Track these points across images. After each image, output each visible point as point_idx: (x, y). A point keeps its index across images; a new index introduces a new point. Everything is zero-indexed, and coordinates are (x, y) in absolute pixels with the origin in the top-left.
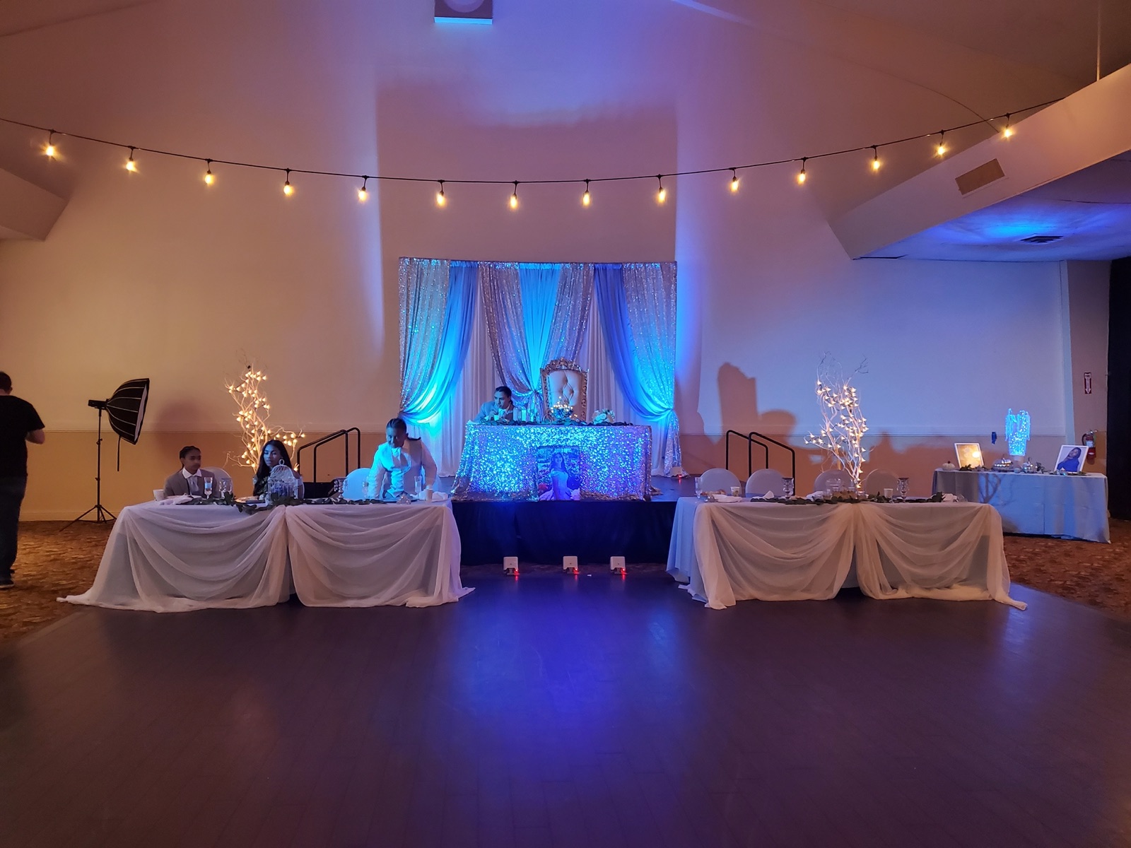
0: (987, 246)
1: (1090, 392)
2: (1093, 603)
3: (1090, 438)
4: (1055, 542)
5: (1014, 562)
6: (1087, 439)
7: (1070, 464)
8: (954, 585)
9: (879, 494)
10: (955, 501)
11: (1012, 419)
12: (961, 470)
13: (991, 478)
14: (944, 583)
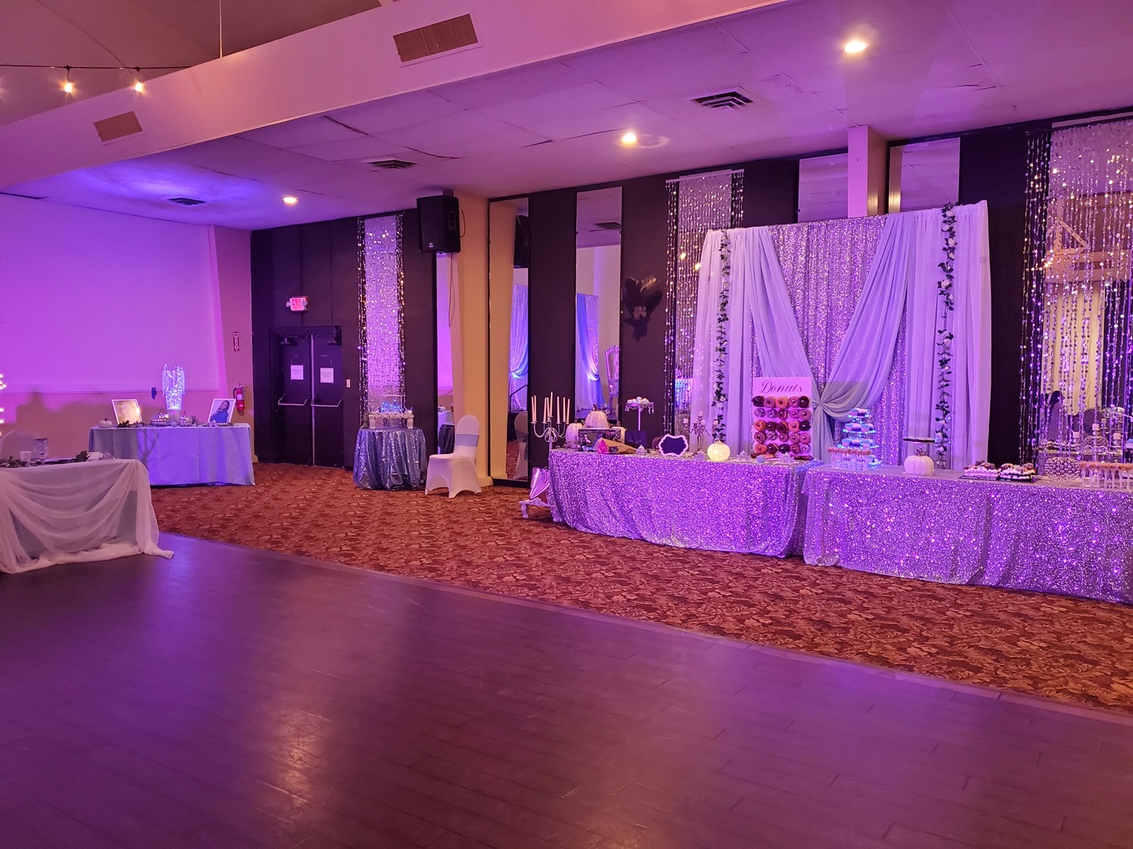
0: (136, 200)
1: (238, 350)
2: (232, 541)
3: (240, 391)
4: (209, 489)
5: (169, 513)
6: (238, 393)
7: (221, 416)
8: (104, 545)
9: (11, 457)
10: (101, 459)
11: (168, 374)
12: (119, 426)
13: (148, 434)
14: (92, 543)
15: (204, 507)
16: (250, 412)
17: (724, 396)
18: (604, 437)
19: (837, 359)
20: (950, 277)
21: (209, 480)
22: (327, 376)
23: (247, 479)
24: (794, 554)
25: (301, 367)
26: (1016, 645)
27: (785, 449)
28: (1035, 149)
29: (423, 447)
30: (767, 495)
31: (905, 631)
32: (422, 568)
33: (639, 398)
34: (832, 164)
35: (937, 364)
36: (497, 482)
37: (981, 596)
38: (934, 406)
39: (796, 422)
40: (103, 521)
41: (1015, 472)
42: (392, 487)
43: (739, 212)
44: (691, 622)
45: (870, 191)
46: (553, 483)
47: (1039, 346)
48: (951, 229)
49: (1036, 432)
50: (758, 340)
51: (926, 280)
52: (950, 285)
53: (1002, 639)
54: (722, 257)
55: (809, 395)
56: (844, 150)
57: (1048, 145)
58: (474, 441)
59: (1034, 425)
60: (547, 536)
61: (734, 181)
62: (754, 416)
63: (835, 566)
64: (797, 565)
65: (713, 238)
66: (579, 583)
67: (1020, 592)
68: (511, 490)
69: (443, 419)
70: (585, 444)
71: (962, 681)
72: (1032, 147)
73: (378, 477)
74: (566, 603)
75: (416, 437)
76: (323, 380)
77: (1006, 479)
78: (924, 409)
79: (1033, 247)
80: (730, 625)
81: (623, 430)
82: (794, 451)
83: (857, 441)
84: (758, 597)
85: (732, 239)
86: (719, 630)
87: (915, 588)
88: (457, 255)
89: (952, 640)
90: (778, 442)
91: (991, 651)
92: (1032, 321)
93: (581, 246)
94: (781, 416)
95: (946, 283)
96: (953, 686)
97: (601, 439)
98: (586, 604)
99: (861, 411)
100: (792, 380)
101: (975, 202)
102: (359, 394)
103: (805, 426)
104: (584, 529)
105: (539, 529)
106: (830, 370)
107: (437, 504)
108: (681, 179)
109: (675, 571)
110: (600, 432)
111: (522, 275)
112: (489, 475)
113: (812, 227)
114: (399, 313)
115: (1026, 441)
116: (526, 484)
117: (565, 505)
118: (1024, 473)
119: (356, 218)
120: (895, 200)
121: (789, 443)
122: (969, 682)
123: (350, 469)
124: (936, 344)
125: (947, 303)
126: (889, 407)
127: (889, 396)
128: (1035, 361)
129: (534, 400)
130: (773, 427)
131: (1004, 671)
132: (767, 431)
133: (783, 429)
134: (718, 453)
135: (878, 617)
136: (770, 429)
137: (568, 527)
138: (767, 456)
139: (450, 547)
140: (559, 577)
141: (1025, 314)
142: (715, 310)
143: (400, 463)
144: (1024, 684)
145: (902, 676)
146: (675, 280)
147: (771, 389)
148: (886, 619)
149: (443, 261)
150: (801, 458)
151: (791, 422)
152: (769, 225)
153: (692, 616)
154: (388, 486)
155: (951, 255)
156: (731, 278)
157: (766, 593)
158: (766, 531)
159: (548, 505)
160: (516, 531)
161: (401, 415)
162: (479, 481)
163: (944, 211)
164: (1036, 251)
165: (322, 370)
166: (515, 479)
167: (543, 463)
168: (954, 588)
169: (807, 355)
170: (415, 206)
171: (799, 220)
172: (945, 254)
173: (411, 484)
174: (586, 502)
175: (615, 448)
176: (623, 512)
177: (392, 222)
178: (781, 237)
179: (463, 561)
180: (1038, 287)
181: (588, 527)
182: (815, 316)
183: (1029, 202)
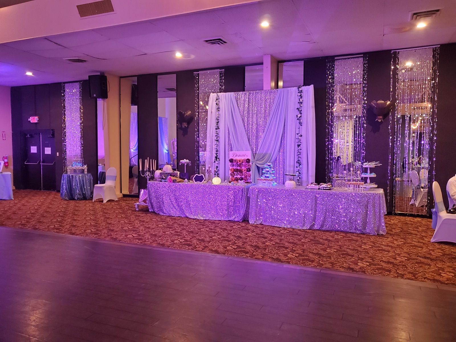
1: (5, 140)
3: (6, 158)
16: (11, 167)
17: (219, 158)
18: (171, 175)
19: (260, 144)
20: (301, 113)
22: (48, 151)
23: (10, 197)
24: (245, 220)
25: (36, 147)
26: (326, 251)
27: (242, 179)
29: (92, 181)
30: (235, 197)
31: (287, 248)
32: (92, 233)
33: (185, 160)
34: (258, 69)
35: (296, 146)
36: (125, 196)
37: (314, 233)
38: (295, 162)
41: (325, 186)
42: (78, 199)
43: (222, 86)
44: (206, 249)
45: (271, 80)
46: (149, 195)
47: (332, 139)
48: (301, 95)
49: (331, 171)
50: (231, 137)
51: (292, 114)
52: (301, 116)
53: (321, 249)
54: (217, 104)
55: (250, 158)
56: (262, 64)
57: (333, 65)
58: (115, 178)
59: (331, 169)
60: (146, 217)
61: (220, 74)
62: (230, 166)
63: (261, 224)
64: (247, 224)
65: (213, 96)
66: (160, 237)
67: (327, 231)
68: (131, 199)
69: (100, 169)
70: (163, 179)
71: (308, 266)
72: (328, 66)
73: (72, 195)
74: (154, 245)
75: (88, 177)
76: (46, 153)
77: (321, 189)
78: (292, 163)
79: (329, 103)
80: (221, 250)
81: (179, 173)
82: (245, 180)
83: (268, 175)
84: (232, 237)
85: (220, 97)
86: (217, 252)
87: (290, 231)
88: (106, 100)
89: (304, 251)
90: (239, 176)
91: (317, 254)
92: (330, 130)
93: (159, 98)
94: (240, 166)
95: (299, 115)
96: (304, 268)
97: (170, 176)
98: (163, 245)
99: (269, 164)
100: (244, 153)
101: (309, 85)
102: (63, 159)
103: (249, 170)
104: (162, 214)
105: (143, 215)
106: (258, 148)
107: (98, 206)
108: (200, 72)
109: (200, 229)
110: (169, 173)
112: (121, 192)
113: (250, 93)
114: (81, 124)
115: (328, 175)
116: (137, 196)
117: (155, 205)
118: (328, 187)
119: (61, 83)
120: (281, 84)
121: (243, 177)
122: (310, 266)
123: (59, 191)
124: (296, 139)
125: (300, 123)
126: (279, 163)
127: (279, 158)
128: (331, 145)
129: (141, 161)
130: (237, 170)
131: (322, 261)
132: (235, 172)
133: (241, 171)
134: (216, 181)
135: (277, 243)
136: (236, 171)
137: (156, 213)
138: (235, 182)
139: (104, 224)
140: (152, 234)
141: (327, 127)
142: (214, 125)
143: (81, 188)
144: (329, 266)
145: (286, 265)
146: (198, 112)
147: (236, 156)
148: (280, 244)
149: (100, 103)
150: (247, 182)
151: (244, 169)
152: (234, 92)
153: (206, 247)
154: (76, 198)
155: (301, 105)
156: (220, 112)
157: (235, 236)
158: (235, 211)
159: (147, 205)
160: (133, 216)
161: (81, 168)
162: (117, 195)
163: (298, 88)
164: (330, 104)
165: (46, 148)
166: (132, 194)
167: (145, 187)
168: (304, 231)
169: (249, 143)
170: (88, 78)
171: (245, 90)
172: (299, 105)
173: (86, 197)
174: (163, 203)
175: (175, 180)
176: (179, 206)
177: (77, 85)
178: (239, 97)
179: (110, 230)
180: (331, 118)
181: (164, 213)
182: (252, 128)
183: (328, 86)
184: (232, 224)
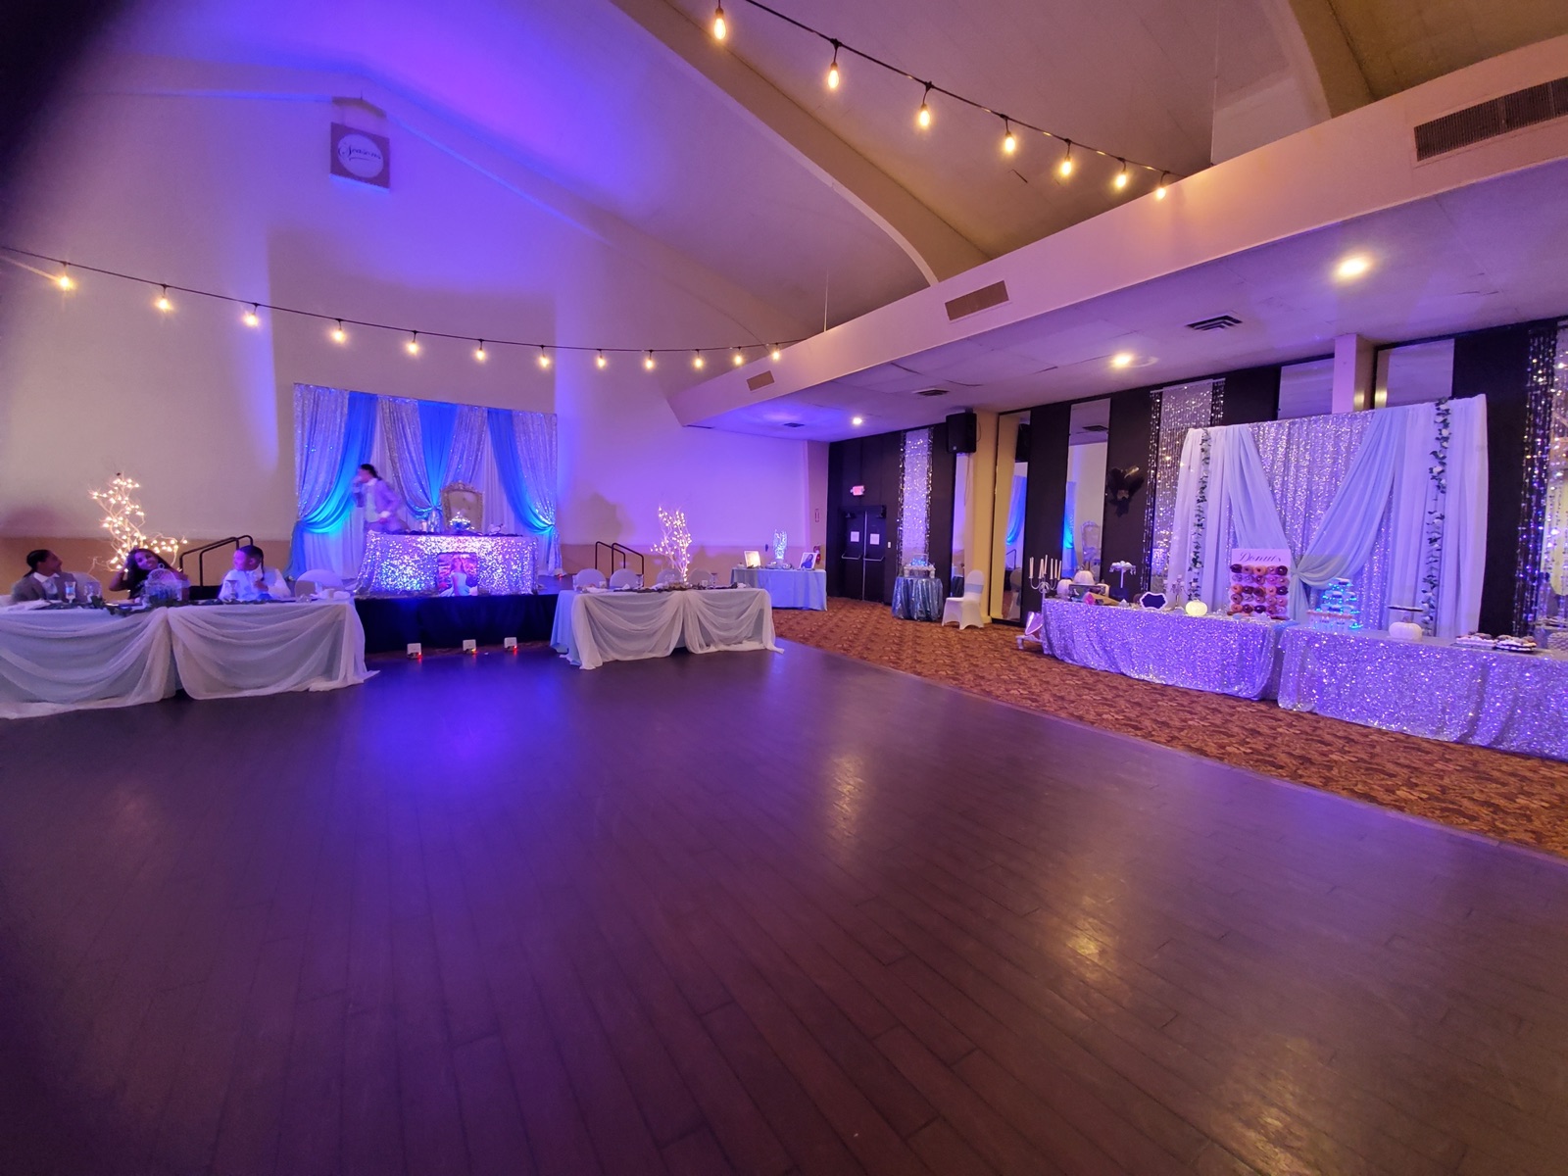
1: (819, 522)
2: (818, 646)
3: (819, 548)
4: (800, 611)
5: (777, 625)
6: (817, 549)
7: (808, 564)
8: (744, 641)
9: (698, 584)
10: (745, 587)
11: (777, 536)
12: (748, 568)
13: (765, 573)
14: (738, 640)
15: (798, 623)
16: (823, 562)
17: (1200, 563)
18: (1091, 591)
19: (1314, 536)
20: (1443, 464)
21: (799, 606)
22: (875, 539)
23: (822, 606)
24: (1268, 697)
25: (858, 533)
26: (1515, 802)
27: (1261, 609)
28: (1539, 346)
29: (941, 592)
30: (1243, 645)
31: (1391, 776)
32: (948, 677)
33: (1123, 562)
34: (1316, 368)
35: (1425, 542)
36: (995, 621)
37: (1471, 754)
38: (1420, 580)
39: (1273, 588)
40: (744, 627)
41: (1515, 644)
42: (918, 618)
43: (1218, 413)
44: (1175, 742)
45: (1357, 388)
46: (1046, 624)
47: (1541, 528)
48: (1445, 421)
49: (1533, 608)
50: (1235, 517)
51: (1416, 468)
52: (1443, 471)
53: (1498, 794)
54: (1203, 450)
55: (1288, 566)
56: (1331, 356)
57: (1553, 342)
58: (979, 589)
59: (1532, 602)
60: (1041, 664)
61: (1214, 388)
62: (1231, 581)
63: (1310, 712)
64: (1271, 708)
65: (1194, 436)
66: (1073, 702)
67: (1514, 754)
68: (1006, 627)
69: (955, 573)
70: (1074, 596)
71: (1459, 827)
72: (1536, 345)
73: (909, 611)
74: (1063, 715)
75: (935, 584)
76: (872, 542)
77: (1503, 649)
78: (1410, 582)
79: (1536, 436)
80: (1212, 749)
81: (1107, 587)
82: (1270, 612)
83: (1337, 606)
84: (1236, 730)
85: (1212, 435)
86: (1201, 752)
87: (1397, 740)
88: (973, 454)
89: (1444, 790)
90: (1254, 603)
91: (1487, 804)
92: (1533, 504)
93: (1072, 445)
94: (1258, 581)
95: (1438, 469)
96: (1447, 830)
97: (1089, 593)
98: (1080, 718)
99: (1342, 580)
100: (1270, 552)
101: (1471, 395)
102: (896, 553)
103: (1282, 591)
104: (1070, 662)
105: (1033, 658)
106: (1308, 544)
107: (951, 633)
108: (1165, 389)
109: (1156, 701)
110: (1087, 587)
111: (1022, 469)
112: (989, 614)
113: (1294, 423)
114: (927, 496)
115: (1521, 616)
116: (1021, 624)
117: (1055, 642)
118: (1525, 645)
119: (900, 431)
120: (1381, 396)
121: (1266, 604)
122: (1465, 828)
123: (889, 604)
124: (1425, 525)
125: (1439, 487)
126: (1370, 579)
127: (1371, 568)
128: (1536, 542)
129: (1032, 560)
130: (1249, 590)
131: (1503, 823)
132: (1243, 594)
133: (1260, 593)
134: (1196, 609)
135: (1361, 760)
136: (1246, 592)
137: (1057, 659)
138: (1243, 614)
139: (966, 664)
140: (1055, 695)
141: (1525, 498)
142: (1194, 493)
143: (924, 602)
144: (1527, 837)
145: (1393, 814)
146: (1156, 469)
147: (1249, 558)
148: (1370, 763)
149: (962, 460)
150: (1277, 618)
151: (1268, 587)
152: (1249, 423)
153: (1174, 738)
154: (915, 617)
155: (1445, 444)
156: (1210, 467)
157: (1243, 728)
158: (1240, 676)
159: (1040, 641)
160: (1014, 658)
161: (926, 568)
162: (982, 619)
163: (1437, 405)
164: (1539, 440)
165: (872, 535)
166: (1008, 619)
167: (1037, 609)
168: (1441, 744)
169: (1284, 529)
170: (944, 420)
171: (1279, 417)
172: (1438, 443)
173: (932, 618)
174: (1073, 641)
175: (1102, 601)
176: (1105, 651)
177: (926, 432)
178: (1261, 432)
179: (977, 676)
180: (1540, 474)
181: (1073, 660)
182: (1294, 498)
183: (1531, 395)
184: (1232, 702)
